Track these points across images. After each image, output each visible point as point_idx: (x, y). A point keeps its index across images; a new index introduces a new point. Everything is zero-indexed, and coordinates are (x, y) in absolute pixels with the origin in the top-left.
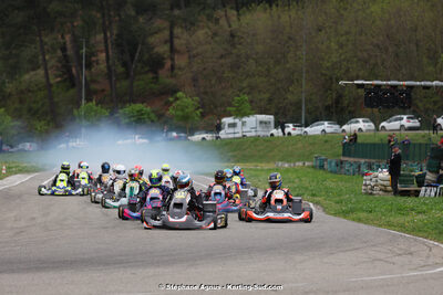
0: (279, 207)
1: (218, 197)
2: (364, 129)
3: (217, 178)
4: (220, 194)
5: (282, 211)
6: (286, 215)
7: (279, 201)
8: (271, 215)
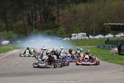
0: (86, 60)
1: (69, 57)
2: (111, 37)
3: (69, 51)
4: (69, 56)
5: (87, 62)
6: (88, 63)
7: (86, 58)
8: (83, 63)
